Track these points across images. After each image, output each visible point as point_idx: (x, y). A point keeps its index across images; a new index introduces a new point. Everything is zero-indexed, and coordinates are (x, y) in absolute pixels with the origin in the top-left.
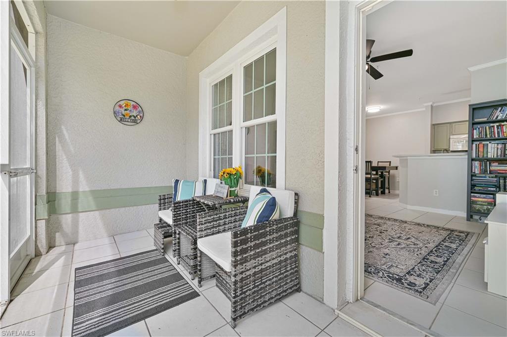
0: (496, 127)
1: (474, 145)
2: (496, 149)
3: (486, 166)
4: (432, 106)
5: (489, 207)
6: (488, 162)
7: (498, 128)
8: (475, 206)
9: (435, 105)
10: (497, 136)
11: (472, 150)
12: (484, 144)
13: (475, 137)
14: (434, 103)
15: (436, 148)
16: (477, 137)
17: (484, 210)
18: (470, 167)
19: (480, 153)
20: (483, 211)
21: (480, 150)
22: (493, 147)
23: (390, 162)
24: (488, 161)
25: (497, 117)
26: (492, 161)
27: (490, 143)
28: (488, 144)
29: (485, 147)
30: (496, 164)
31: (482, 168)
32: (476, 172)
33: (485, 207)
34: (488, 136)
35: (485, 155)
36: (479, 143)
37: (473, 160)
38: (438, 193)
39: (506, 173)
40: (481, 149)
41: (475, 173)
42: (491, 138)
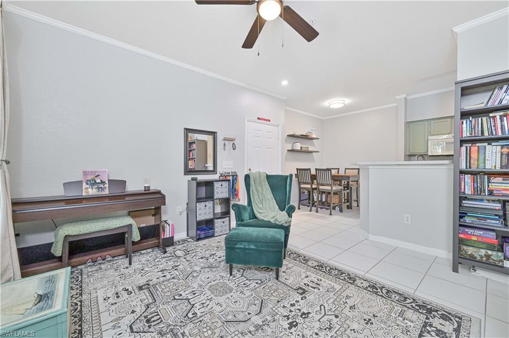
0: (498, 117)
1: (463, 148)
2: (499, 155)
3: (482, 183)
4: (405, 99)
5: (490, 252)
6: (486, 176)
7: (502, 121)
8: (465, 248)
9: (410, 97)
10: (500, 134)
11: (460, 156)
12: (478, 147)
13: (464, 135)
14: (408, 95)
15: (412, 152)
16: (468, 135)
17: (482, 257)
18: (458, 184)
19: (472, 162)
20: (478, 258)
21: (472, 155)
22: (494, 151)
23: (338, 169)
24: (485, 174)
25: (501, 101)
26: (491, 174)
27: (489, 144)
28: (485, 146)
29: (482, 151)
30: (500, 179)
31: (476, 186)
32: (466, 193)
33: (483, 252)
34: (486, 134)
35: (481, 166)
36: (470, 145)
37: (462, 172)
38: (410, 219)
39: (507, 196)
40: (474, 155)
41: (464, 193)
42: (491, 137)
